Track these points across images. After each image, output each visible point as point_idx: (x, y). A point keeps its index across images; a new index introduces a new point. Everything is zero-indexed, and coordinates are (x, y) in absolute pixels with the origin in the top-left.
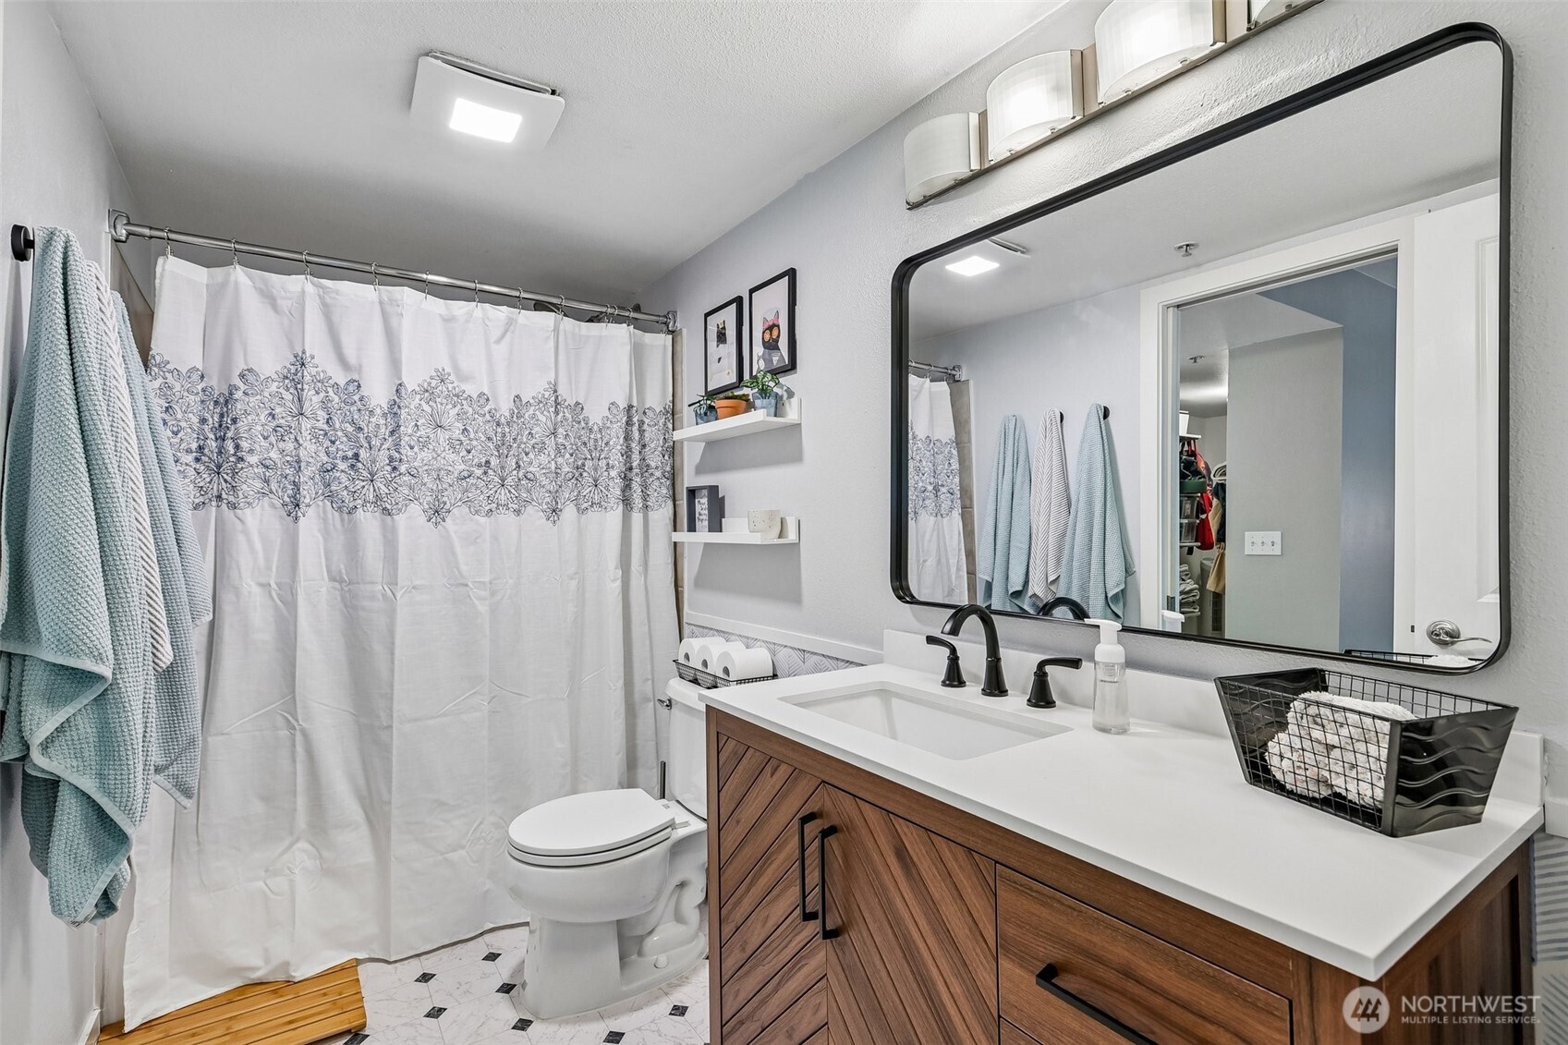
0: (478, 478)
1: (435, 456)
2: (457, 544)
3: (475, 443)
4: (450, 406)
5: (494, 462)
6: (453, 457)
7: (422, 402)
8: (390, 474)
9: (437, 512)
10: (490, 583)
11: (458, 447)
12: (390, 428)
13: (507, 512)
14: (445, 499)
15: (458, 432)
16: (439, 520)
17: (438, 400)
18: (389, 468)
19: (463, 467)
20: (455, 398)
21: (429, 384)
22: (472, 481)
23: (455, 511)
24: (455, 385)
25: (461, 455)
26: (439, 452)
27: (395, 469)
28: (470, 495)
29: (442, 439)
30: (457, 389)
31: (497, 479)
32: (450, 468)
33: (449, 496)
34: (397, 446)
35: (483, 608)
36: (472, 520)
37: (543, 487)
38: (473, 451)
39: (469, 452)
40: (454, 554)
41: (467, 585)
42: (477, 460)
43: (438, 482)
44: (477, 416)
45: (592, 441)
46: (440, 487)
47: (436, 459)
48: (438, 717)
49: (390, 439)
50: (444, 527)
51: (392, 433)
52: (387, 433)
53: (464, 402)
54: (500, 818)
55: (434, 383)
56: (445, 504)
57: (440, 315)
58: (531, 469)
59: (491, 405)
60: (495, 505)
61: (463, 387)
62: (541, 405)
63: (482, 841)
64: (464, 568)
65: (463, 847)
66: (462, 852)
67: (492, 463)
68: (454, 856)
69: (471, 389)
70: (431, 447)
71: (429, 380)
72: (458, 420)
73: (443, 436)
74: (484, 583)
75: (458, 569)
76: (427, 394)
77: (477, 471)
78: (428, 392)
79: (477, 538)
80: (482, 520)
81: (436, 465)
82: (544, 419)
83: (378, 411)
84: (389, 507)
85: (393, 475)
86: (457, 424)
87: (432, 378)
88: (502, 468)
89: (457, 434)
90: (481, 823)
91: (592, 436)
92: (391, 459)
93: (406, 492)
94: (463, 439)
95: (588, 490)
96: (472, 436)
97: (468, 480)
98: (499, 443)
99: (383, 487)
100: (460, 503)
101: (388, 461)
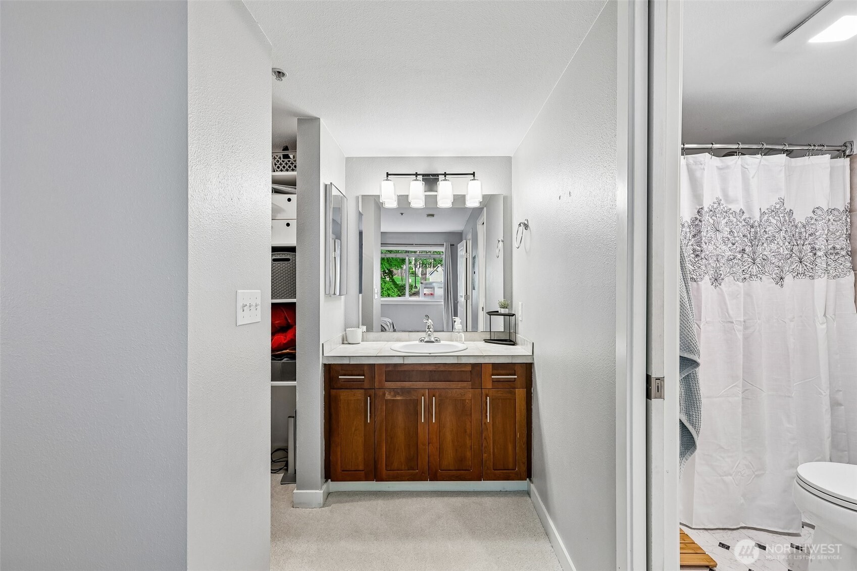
0: (739, 259)
1: (715, 247)
2: (727, 297)
3: (737, 239)
4: (722, 218)
5: (748, 249)
6: (724, 247)
7: (709, 218)
8: (694, 258)
9: (716, 280)
10: (744, 322)
11: (727, 242)
12: (693, 233)
13: (757, 279)
14: (721, 272)
15: (726, 233)
16: (717, 284)
17: (718, 215)
18: (693, 256)
19: (730, 253)
20: (725, 214)
21: (713, 206)
22: (735, 261)
23: (726, 279)
24: (724, 206)
25: (729, 246)
26: (718, 245)
27: (697, 256)
28: (734, 269)
29: (719, 238)
30: (726, 208)
31: (750, 260)
32: (723, 254)
33: (724, 270)
34: (699, 243)
35: (740, 336)
36: (735, 284)
37: (773, 264)
38: (736, 244)
39: (734, 244)
40: (725, 304)
41: (733, 322)
42: (739, 249)
43: (717, 262)
44: (739, 223)
45: (797, 234)
46: (718, 265)
47: (716, 249)
48: (718, 397)
49: (693, 239)
50: (720, 288)
51: (694, 236)
52: (691, 236)
53: (731, 215)
54: (750, 462)
55: (715, 206)
56: (721, 275)
57: (717, 166)
58: (765, 253)
59: (746, 216)
60: (748, 276)
61: (730, 207)
62: (773, 213)
63: (740, 474)
64: (731, 312)
65: (731, 475)
66: (730, 478)
67: (747, 250)
68: (728, 479)
69: (735, 207)
70: (713, 243)
71: (712, 204)
72: (726, 226)
73: (719, 236)
74: (740, 321)
75: (728, 313)
76: (711, 213)
77: (738, 255)
78: (713, 211)
79: (738, 295)
80: (741, 284)
81: (715, 253)
82: (775, 222)
83: (686, 225)
84: (695, 277)
85: (697, 259)
86: (726, 229)
87: (714, 203)
88: (754, 253)
89: (726, 234)
90: (739, 463)
91: (797, 230)
92: (694, 251)
93: (704, 268)
94: (729, 237)
95: (796, 265)
96: (736, 235)
97: (733, 261)
98: (752, 238)
99: (691, 266)
100: (728, 275)
101: (692, 252)
